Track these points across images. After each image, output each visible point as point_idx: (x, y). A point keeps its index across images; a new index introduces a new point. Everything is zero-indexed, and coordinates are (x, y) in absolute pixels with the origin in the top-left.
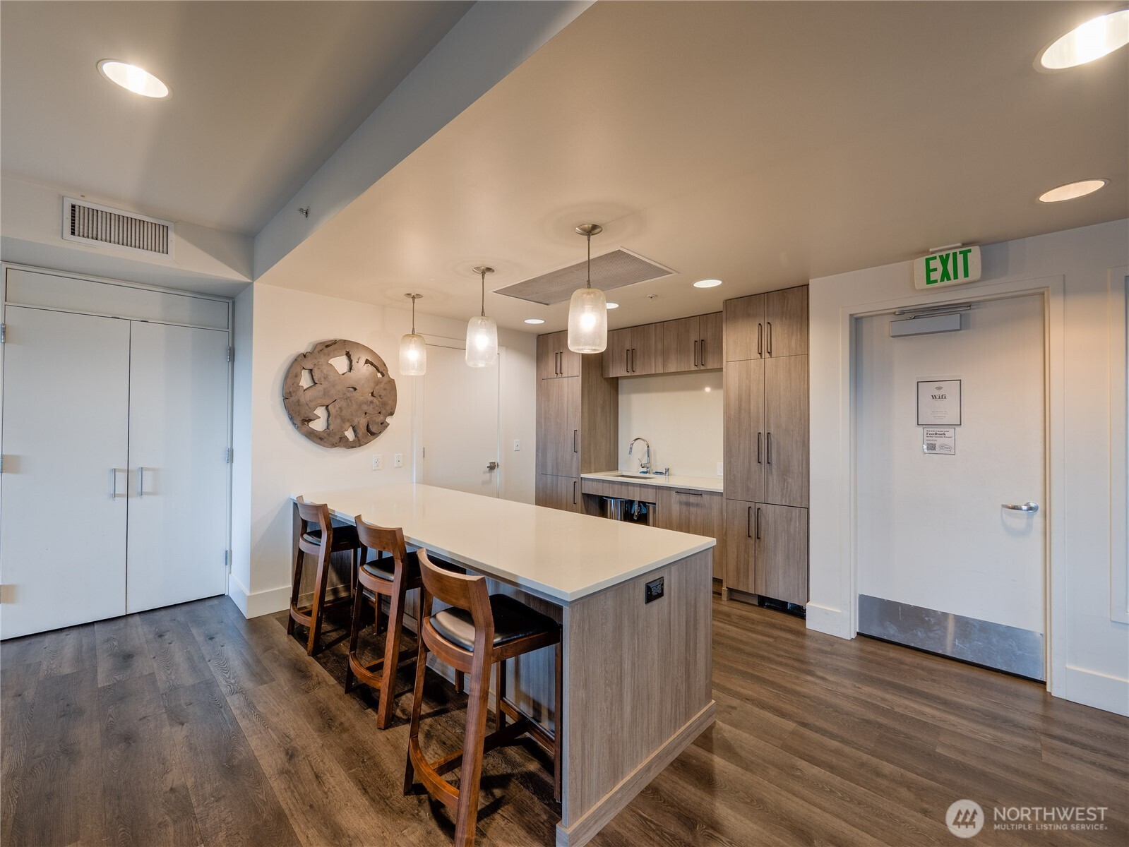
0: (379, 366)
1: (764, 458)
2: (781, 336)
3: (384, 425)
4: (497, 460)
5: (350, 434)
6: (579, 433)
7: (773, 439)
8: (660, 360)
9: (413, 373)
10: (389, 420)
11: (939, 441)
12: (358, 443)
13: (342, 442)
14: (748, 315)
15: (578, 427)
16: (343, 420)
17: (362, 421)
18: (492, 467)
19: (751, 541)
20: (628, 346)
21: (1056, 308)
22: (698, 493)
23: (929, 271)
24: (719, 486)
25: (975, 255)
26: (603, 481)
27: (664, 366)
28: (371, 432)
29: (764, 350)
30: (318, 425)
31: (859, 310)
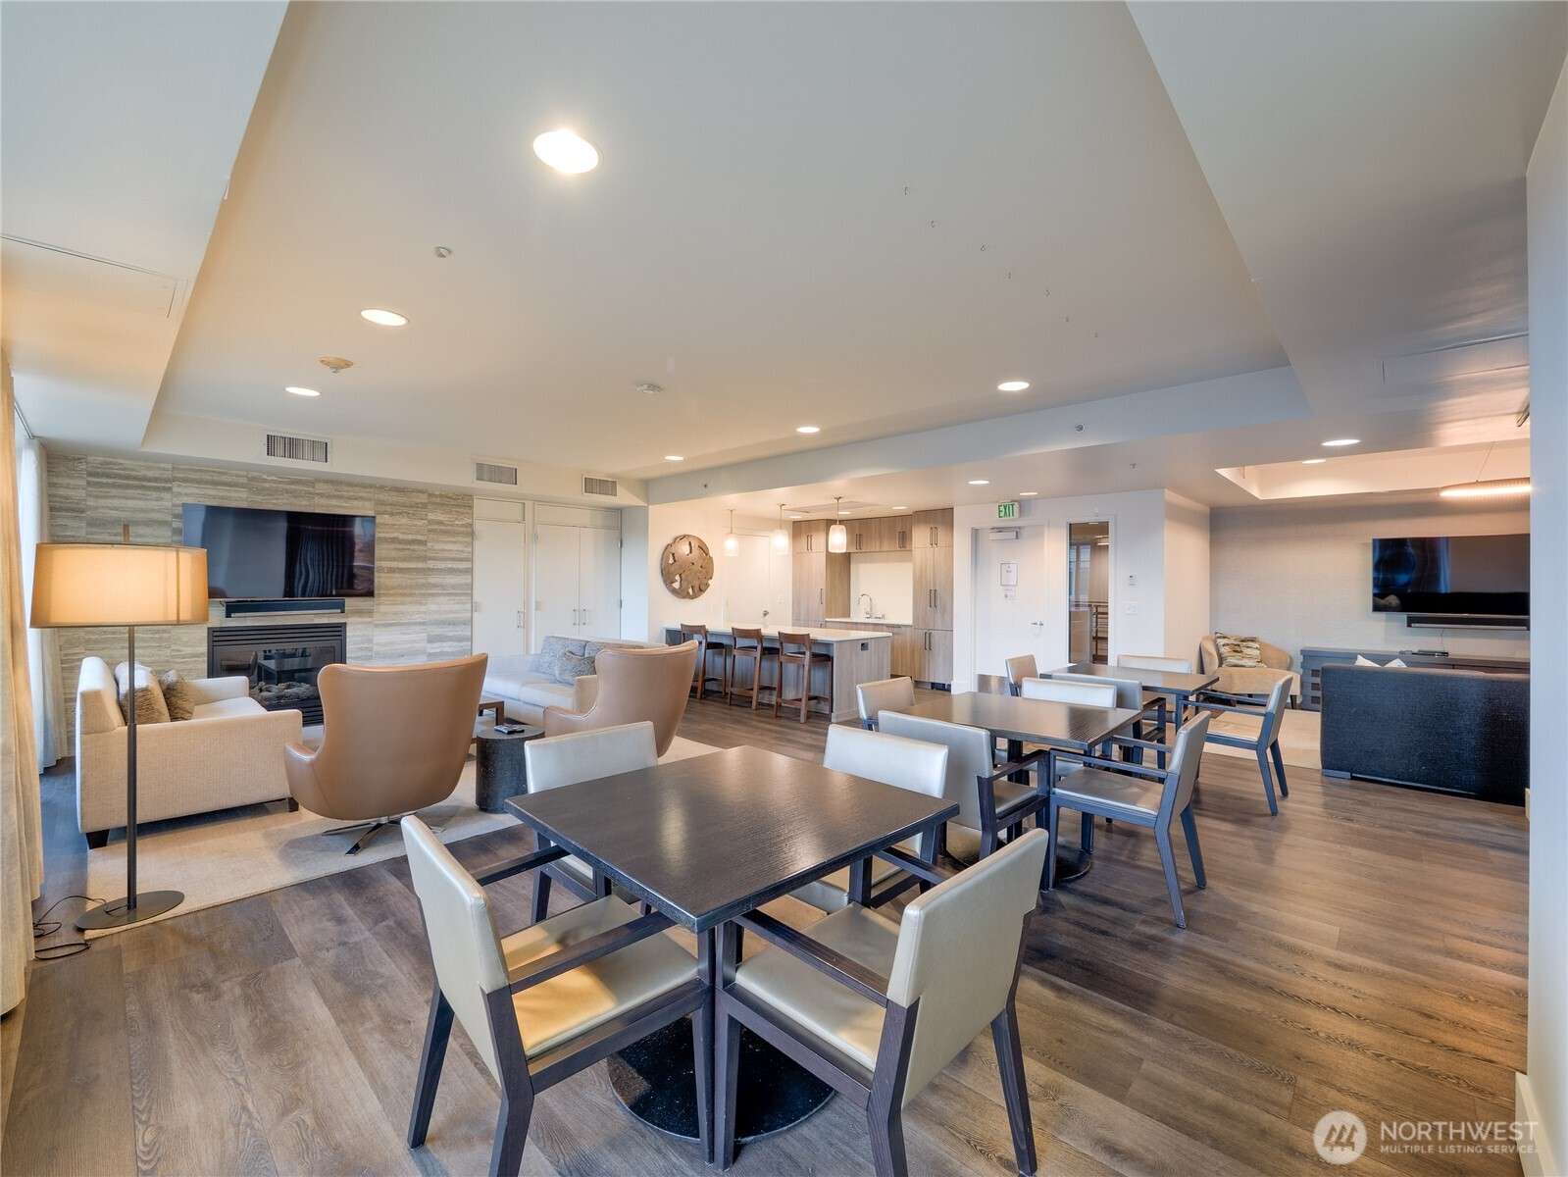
0: (703, 548)
1: (933, 605)
2: (941, 533)
3: (707, 585)
4: (768, 610)
5: (690, 591)
6: (824, 591)
7: (938, 593)
8: (878, 545)
9: (731, 555)
10: (710, 582)
11: (1009, 593)
12: (694, 597)
13: (687, 596)
14: (926, 522)
15: (824, 588)
16: (688, 583)
17: (696, 583)
18: (766, 614)
19: (927, 652)
20: (857, 533)
21: (1046, 531)
22: (899, 626)
23: (1000, 511)
24: (909, 621)
25: (1016, 505)
26: (841, 622)
27: (880, 546)
28: (701, 590)
29: (934, 543)
30: (676, 585)
31: (977, 526)
